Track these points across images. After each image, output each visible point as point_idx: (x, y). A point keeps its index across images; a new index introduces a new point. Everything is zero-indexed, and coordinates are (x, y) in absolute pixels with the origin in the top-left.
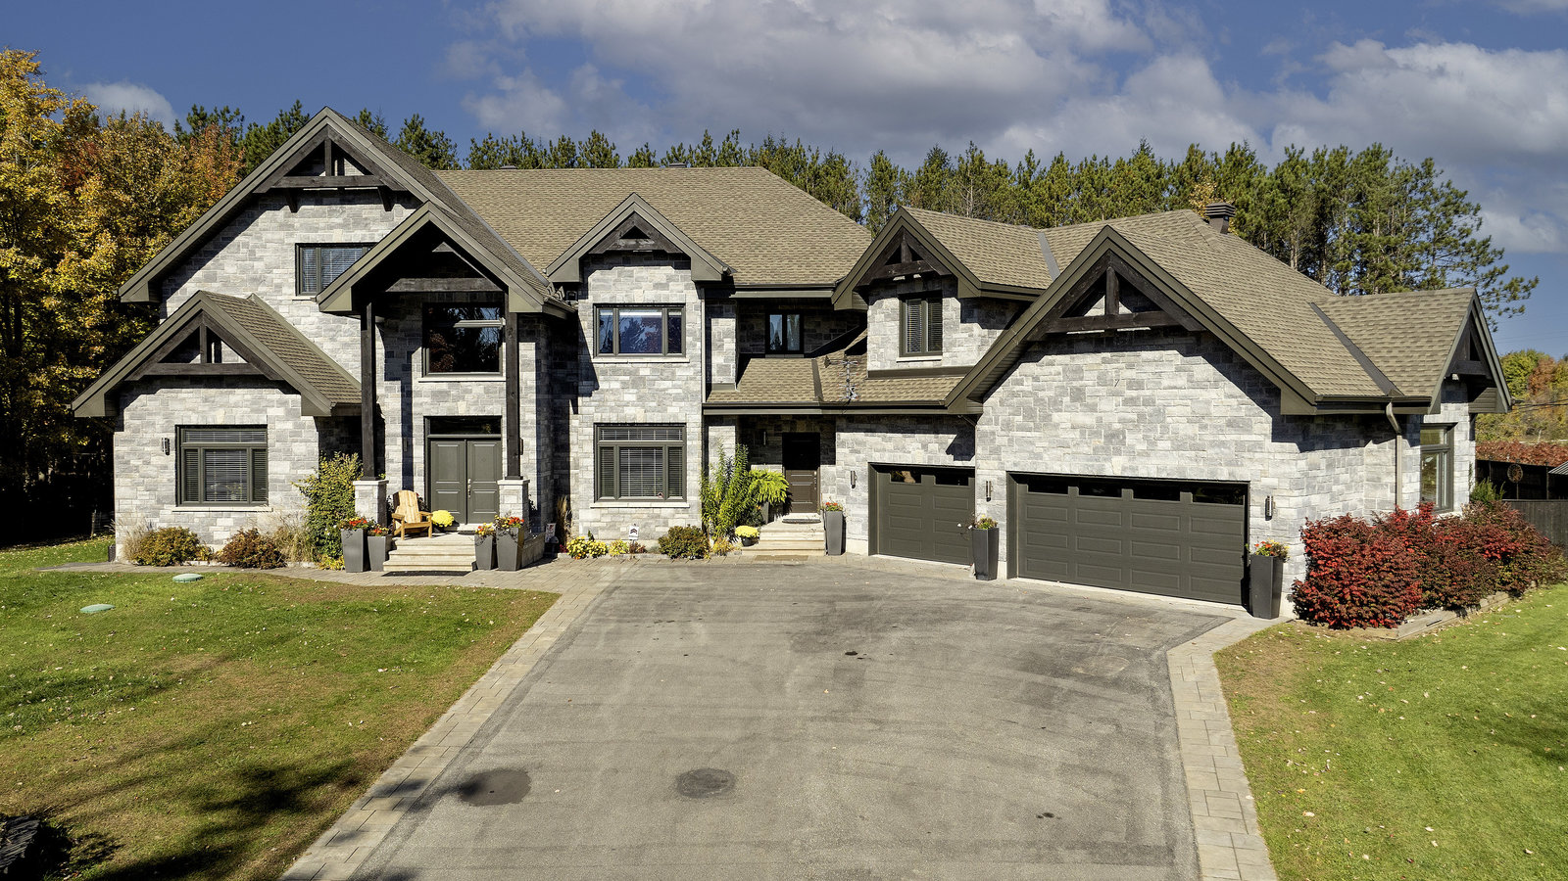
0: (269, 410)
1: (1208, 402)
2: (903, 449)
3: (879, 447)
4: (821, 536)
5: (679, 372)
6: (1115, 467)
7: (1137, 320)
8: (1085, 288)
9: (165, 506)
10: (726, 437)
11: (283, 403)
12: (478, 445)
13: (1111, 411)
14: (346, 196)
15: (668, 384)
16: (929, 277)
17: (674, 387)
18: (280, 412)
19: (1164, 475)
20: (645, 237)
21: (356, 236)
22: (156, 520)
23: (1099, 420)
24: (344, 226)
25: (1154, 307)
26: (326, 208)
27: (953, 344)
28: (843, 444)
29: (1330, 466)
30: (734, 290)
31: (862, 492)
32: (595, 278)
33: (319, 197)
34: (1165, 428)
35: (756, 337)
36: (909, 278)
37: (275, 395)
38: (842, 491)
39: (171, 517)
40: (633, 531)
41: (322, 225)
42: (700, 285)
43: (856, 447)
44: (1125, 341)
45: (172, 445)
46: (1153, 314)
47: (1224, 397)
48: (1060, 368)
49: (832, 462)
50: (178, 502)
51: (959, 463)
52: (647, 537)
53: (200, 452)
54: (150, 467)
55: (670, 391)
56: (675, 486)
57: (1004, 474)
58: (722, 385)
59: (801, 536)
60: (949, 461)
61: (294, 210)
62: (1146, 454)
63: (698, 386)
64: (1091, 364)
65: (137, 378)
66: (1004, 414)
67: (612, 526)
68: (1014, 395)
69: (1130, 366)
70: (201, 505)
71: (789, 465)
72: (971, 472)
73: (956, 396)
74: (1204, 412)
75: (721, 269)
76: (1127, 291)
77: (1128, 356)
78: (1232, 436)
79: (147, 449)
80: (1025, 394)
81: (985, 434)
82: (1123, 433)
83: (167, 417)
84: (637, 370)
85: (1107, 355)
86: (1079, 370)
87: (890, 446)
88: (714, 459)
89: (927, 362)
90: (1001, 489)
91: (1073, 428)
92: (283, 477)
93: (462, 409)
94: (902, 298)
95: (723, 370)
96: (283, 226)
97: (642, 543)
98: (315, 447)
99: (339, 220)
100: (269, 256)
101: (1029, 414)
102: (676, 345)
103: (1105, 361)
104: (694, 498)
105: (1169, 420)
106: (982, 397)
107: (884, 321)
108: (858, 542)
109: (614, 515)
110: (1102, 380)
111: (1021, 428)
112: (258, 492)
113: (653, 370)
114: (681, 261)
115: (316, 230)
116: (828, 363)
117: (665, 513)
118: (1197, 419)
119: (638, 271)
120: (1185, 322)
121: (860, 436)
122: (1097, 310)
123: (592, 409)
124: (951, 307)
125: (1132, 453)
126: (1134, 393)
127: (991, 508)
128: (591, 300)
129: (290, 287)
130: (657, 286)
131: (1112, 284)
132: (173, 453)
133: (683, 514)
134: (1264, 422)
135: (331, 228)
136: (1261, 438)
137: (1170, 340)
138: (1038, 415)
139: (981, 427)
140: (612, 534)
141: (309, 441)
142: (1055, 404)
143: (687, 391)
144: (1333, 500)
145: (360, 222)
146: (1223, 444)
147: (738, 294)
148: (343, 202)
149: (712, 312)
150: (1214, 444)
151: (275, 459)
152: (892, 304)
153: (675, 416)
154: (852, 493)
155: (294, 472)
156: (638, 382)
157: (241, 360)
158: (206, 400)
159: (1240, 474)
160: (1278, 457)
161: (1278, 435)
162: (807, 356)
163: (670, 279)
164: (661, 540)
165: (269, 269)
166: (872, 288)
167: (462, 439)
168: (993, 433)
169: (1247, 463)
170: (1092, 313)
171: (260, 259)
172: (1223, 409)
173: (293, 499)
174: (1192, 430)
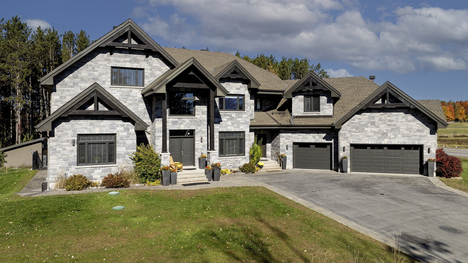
0: (117, 128)
1: (412, 125)
2: (306, 138)
3: (297, 138)
5: (243, 116)
6: (385, 142)
8: (380, 96)
9: (72, 166)
11: (123, 126)
13: (383, 128)
14: (130, 51)
15: (240, 119)
17: (242, 120)
18: (122, 129)
19: (400, 143)
20: (238, 73)
21: (135, 66)
23: (380, 130)
24: (130, 62)
26: (124, 55)
27: (323, 109)
28: (283, 137)
30: (258, 91)
31: (291, 150)
33: (121, 51)
34: (399, 132)
36: (308, 90)
37: (120, 122)
38: (283, 151)
39: (74, 170)
40: (231, 166)
41: (122, 60)
42: (250, 89)
43: (288, 138)
44: (387, 110)
45: (76, 142)
46: (399, 103)
47: (416, 124)
48: (367, 116)
50: (78, 165)
51: (327, 142)
52: (235, 167)
53: (86, 144)
54: (66, 151)
55: (241, 122)
56: (241, 152)
57: (349, 144)
60: (324, 141)
61: (111, 54)
62: (394, 138)
63: (249, 120)
64: (378, 115)
65: (66, 116)
66: (349, 128)
67: (224, 164)
68: (352, 123)
69: (389, 116)
70: (86, 165)
73: (338, 123)
74: (411, 128)
75: (257, 85)
76: (392, 97)
77: (388, 114)
78: (418, 134)
79: (64, 144)
80: (356, 123)
81: (342, 134)
82: (387, 133)
83: (74, 131)
84: (231, 115)
85: (382, 113)
86: (373, 117)
87: (301, 137)
89: (315, 114)
90: (348, 149)
91: (371, 132)
92: (123, 153)
93: (182, 127)
94: (305, 96)
95: (251, 115)
96: (106, 60)
97: (234, 170)
98: (135, 141)
99: (129, 59)
100: (101, 70)
101: (358, 128)
102: (242, 108)
103: (381, 115)
104: (247, 155)
105: (401, 130)
106: (342, 124)
107: (298, 102)
108: (289, 165)
109: (225, 161)
110: (380, 120)
111: (355, 132)
112: (111, 158)
113: (236, 115)
114: (247, 82)
115: (119, 62)
116: (273, 113)
117: (240, 159)
118: (409, 130)
119: (232, 84)
120: (409, 106)
121: (290, 134)
122: (379, 102)
123: (218, 127)
124: (324, 99)
125: (390, 138)
126: (390, 123)
127: (344, 154)
129: (109, 82)
130: (237, 89)
131: (388, 96)
132: (76, 145)
133: (246, 160)
134: (427, 130)
135: (125, 62)
136: (426, 134)
137: (401, 110)
138: (360, 129)
139: (341, 132)
140: (225, 167)
141: (133, 139)
142: (366, 126)
143: (246, 122)
145: (136, 61)
146: (416, 135)
147: (260, 93)
148: (130, 53)
149: (251, 98)
150: (413, 136)
151: (119, 146)
152: (302, 97)
153: (242, 129)
154: (287, 151)
155: (127, 151)
156: (232, 118)
157: (106, 109)
158: (91, 124)
159: (421, 143)
160: (431, 138)
161: (432, 133)
162: (263, 111)
163: (241, 87)
164: (241, 168)
165: (100, 75)
166: (296, 93)
167: (180, 138)
168: (345, 133)
169: (423, 140)
170: (377, 103)
171: (97, 71)
172: (416, 127)
173: (127, 161)
174: (407, 132)
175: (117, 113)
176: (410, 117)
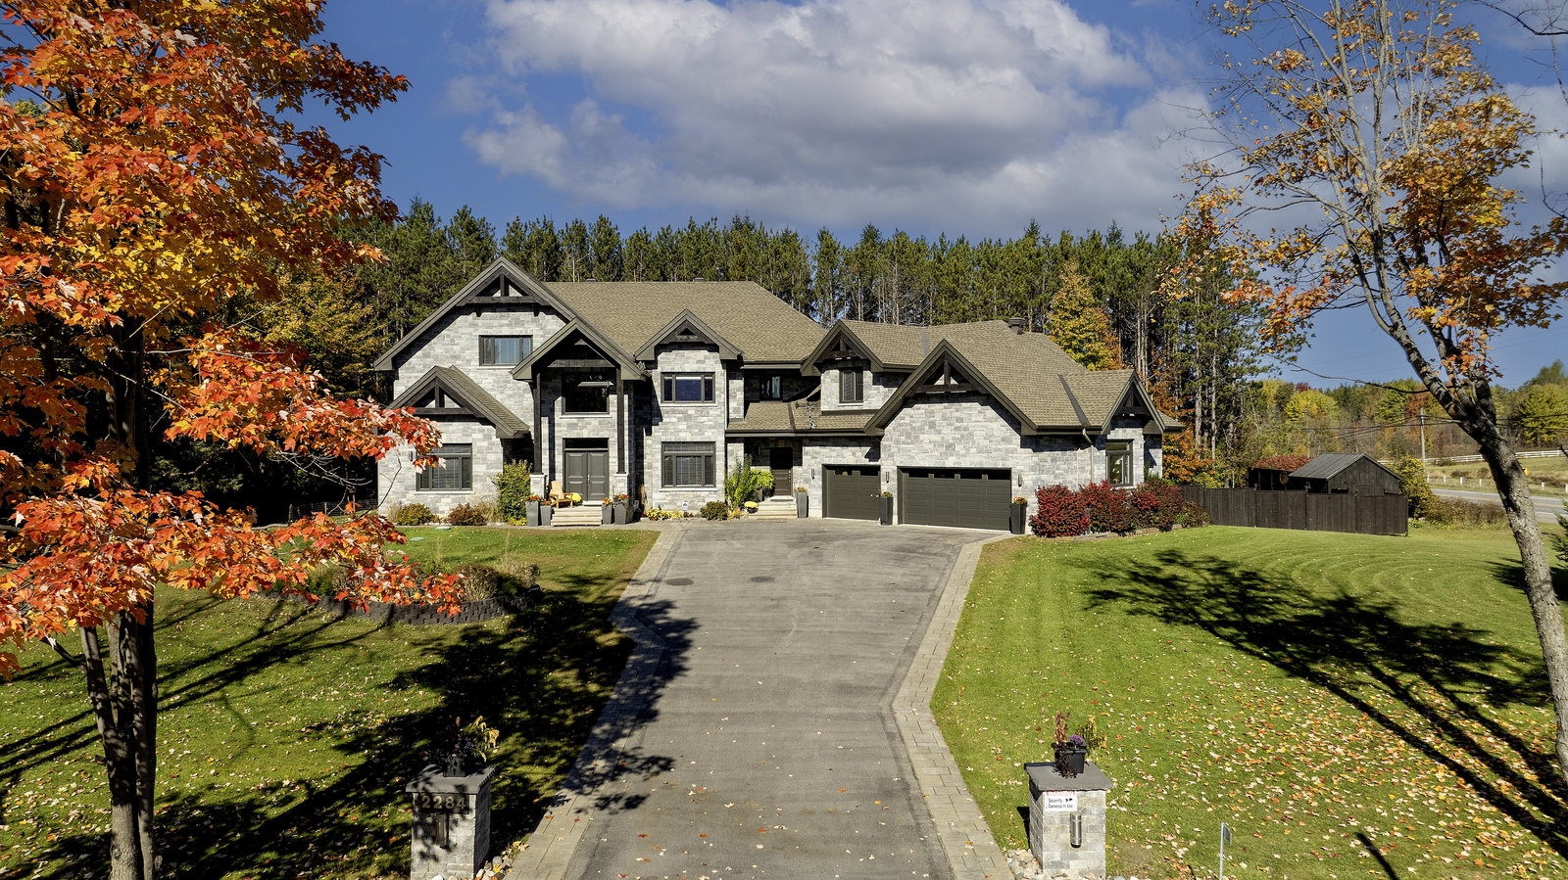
0: (473, 434)
1: (992, 429)
2: (842, 456)
3: (828, 455)
4: (795, 507)
5: (711, 412)
6: (950, 463)
7: (958, 387)
8: (934, 370)
9: (410, 491)
10: (738, 449)
11: (481, 431)
12: (593, 454)
13: (949, 434)
14: (510, 307)
15: (705, 418)
16: (855, 359)
17: (709, 420)
18: (480, 436)
20: (692, 334)
21: (517, 331)
22: (403, 500)
23: (943, 438)
24: (509, 325)
25: (965, 381)
26: (497, 314)
27: (869, 397)
28: (807, 454)
29: (1054, 460)
30: (743, 364)
31: (818, 481)
32: (662, 356)
33: (495, 307)
34: (974, 442)
35: (754, 390)
36: (844, 360)
37: (477, 426)
38: (807, 481)
39: (412, 497)
40: (685, 504)
41: (495, 324)
42: (723, 362)
43: (814, 455)
44: (954, 397)
46: (966, 385)
47: (1000, 426)
48: (923, 411)
49: (800, 464)
50: (417, 490)
51: (872, 463)
52: (693, 508)
54: (401, 469)
55: (706, 423)
56: (709, 480)
57: (895, 468)
58: (735, 419)
59: (783, 508)
60: (866, 462)
61: (479, 315)
62: (965, 455)
63: (723, 420)
64: (938, 408)
66: (895, 435)
67: (672, 502)
68: (900, 425)
69: (957, 411)
70: (431, 490)
71: (774, 467)
72: (877, 469)
73: (869, 426)
74: (991, 434)
75: (737, 353)
76: (954, 372)
77: (956, 405)
78: (1003, 446)
80: (906, 424)
81: (885, 446)
82: (954, 444)
84: (686, 410)
85: (946, 404)
86: (933, 412)
87: (834, 454)
88: (731, 462)
89: (855, 406)
90: (894, 476)
91: (930, 442)
92: (482, 474)
93: (585, 434)
94: (841, 370)
95: (736, 410)
96: (471, 325)
97: (690, 512)
98: (501, 456)
99: (506, 322)
100: (463, 342)
101: (908, 436)
102: (709, 396)
103: (945, 408)
104: (720, 486)
105: (975, 438)
106: (884, 426)
107: (830, 383)
108: (816, 511)
109: (674, 495)
110: (944, 418)
111: (904, 443)
112: (466, 483)
113: (696, 410)
114: (713, 348)
115: (492, 327)
116: (797, 406)
117: (703, 494)
118: (988, 437)
119: (687, 353)
120: (980, 389)
121: (817, 448)
122: (940, 382)
123: (660, 434)
124: (868, 376)
125: (958, 455)
126: (959, 424)
127: (888, 486)
128: (659, 370)
129: (476, 361)
130: (699, 362)
131: (946, 369)
133: (715, 494)
134: (1017, 439)
135: (501, 326)
136: (1016, 446)
137: (975, 398)
138: (912, 436)
139: (883, 443)
140: (672, 507)
141: (497, 453)
142: (921, 430)
143: (716, 423)
144: (1056, 477)
145: (519, 323)
146: (1000, 450)
147: (745, 367)
148: (509, 311)
149: (730, 377)
150: (995, 450)
151: (477, 463)
152: (835, 373)
153: (709, 437)
154: (812, 482)
155: (488, 470)
156: (687, 418)
157: (457, 406)
159: (1008, 465)
160: (1024, 455)
161: (1023, 445)
162: (785, 401)
163: (706, 358)
164: (702, 510)
165: (463, 350)
166: (824, 364)
167: (585, 451)
168: (890, 446)
169: (1010, 459)
170: (938, 383)
171: (457, 344)
172: (999, 432)
173: (488, 486)
174: (986, 443)
175: (469, 412)
176: (990, 412)
